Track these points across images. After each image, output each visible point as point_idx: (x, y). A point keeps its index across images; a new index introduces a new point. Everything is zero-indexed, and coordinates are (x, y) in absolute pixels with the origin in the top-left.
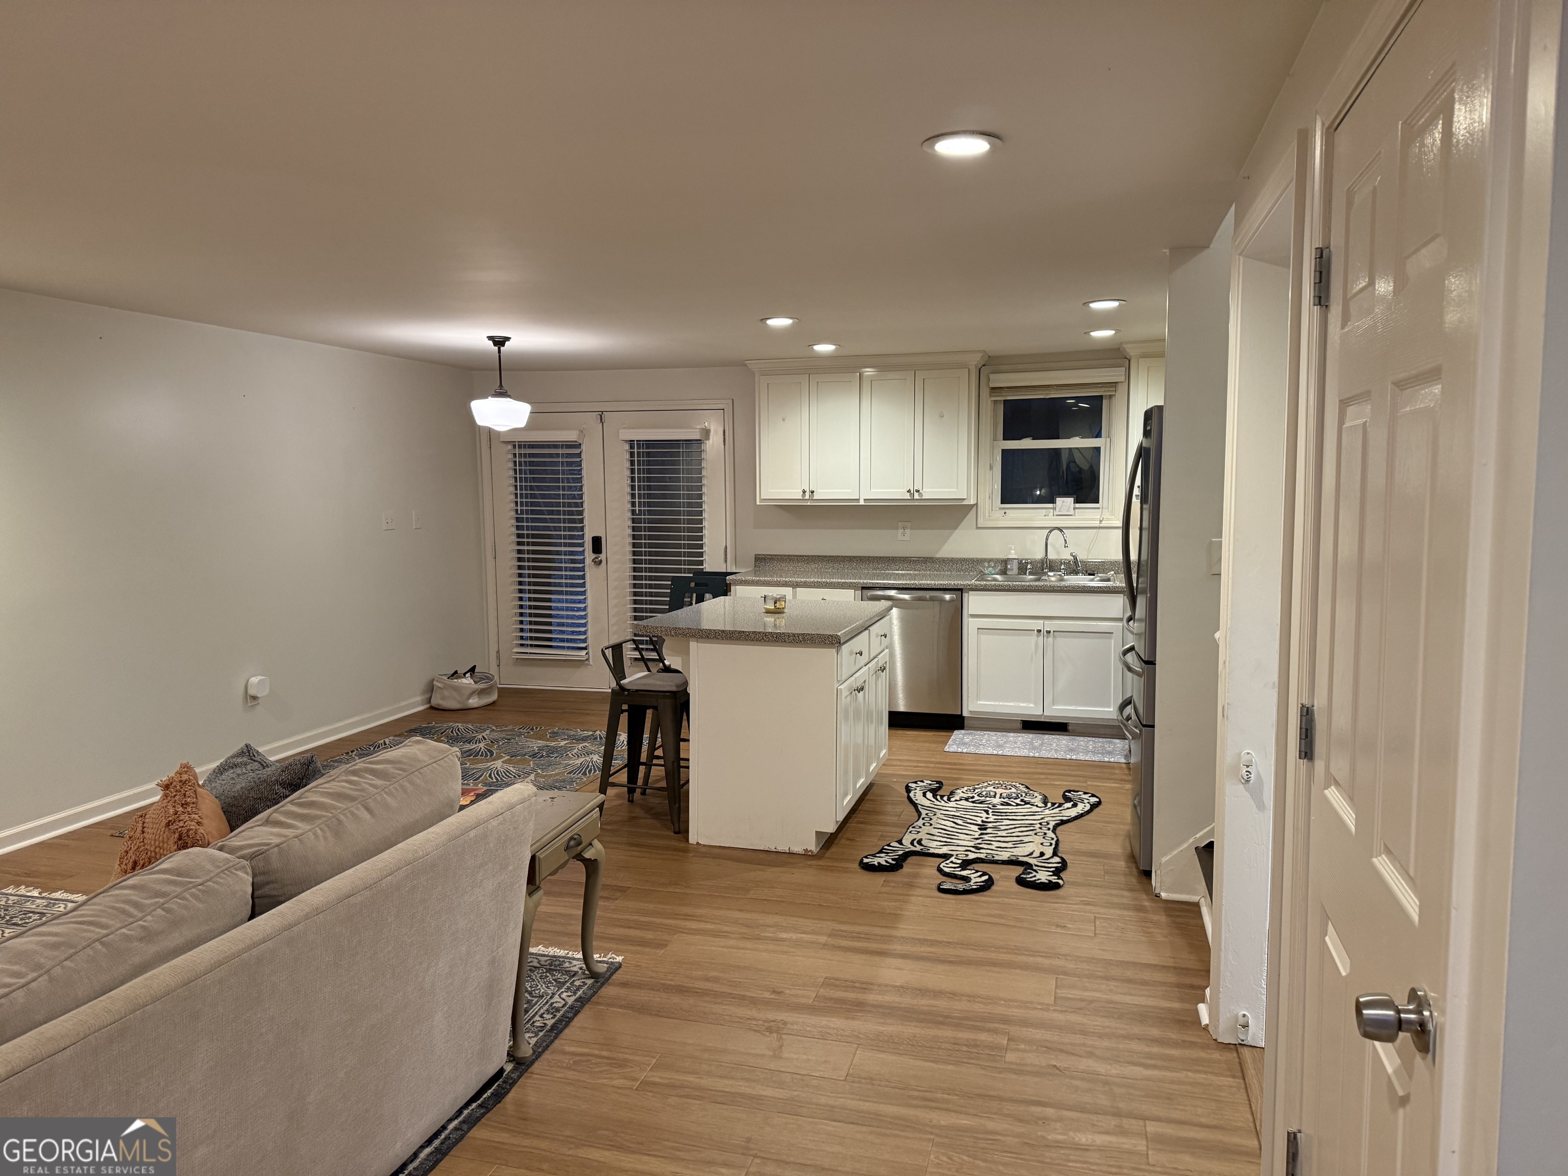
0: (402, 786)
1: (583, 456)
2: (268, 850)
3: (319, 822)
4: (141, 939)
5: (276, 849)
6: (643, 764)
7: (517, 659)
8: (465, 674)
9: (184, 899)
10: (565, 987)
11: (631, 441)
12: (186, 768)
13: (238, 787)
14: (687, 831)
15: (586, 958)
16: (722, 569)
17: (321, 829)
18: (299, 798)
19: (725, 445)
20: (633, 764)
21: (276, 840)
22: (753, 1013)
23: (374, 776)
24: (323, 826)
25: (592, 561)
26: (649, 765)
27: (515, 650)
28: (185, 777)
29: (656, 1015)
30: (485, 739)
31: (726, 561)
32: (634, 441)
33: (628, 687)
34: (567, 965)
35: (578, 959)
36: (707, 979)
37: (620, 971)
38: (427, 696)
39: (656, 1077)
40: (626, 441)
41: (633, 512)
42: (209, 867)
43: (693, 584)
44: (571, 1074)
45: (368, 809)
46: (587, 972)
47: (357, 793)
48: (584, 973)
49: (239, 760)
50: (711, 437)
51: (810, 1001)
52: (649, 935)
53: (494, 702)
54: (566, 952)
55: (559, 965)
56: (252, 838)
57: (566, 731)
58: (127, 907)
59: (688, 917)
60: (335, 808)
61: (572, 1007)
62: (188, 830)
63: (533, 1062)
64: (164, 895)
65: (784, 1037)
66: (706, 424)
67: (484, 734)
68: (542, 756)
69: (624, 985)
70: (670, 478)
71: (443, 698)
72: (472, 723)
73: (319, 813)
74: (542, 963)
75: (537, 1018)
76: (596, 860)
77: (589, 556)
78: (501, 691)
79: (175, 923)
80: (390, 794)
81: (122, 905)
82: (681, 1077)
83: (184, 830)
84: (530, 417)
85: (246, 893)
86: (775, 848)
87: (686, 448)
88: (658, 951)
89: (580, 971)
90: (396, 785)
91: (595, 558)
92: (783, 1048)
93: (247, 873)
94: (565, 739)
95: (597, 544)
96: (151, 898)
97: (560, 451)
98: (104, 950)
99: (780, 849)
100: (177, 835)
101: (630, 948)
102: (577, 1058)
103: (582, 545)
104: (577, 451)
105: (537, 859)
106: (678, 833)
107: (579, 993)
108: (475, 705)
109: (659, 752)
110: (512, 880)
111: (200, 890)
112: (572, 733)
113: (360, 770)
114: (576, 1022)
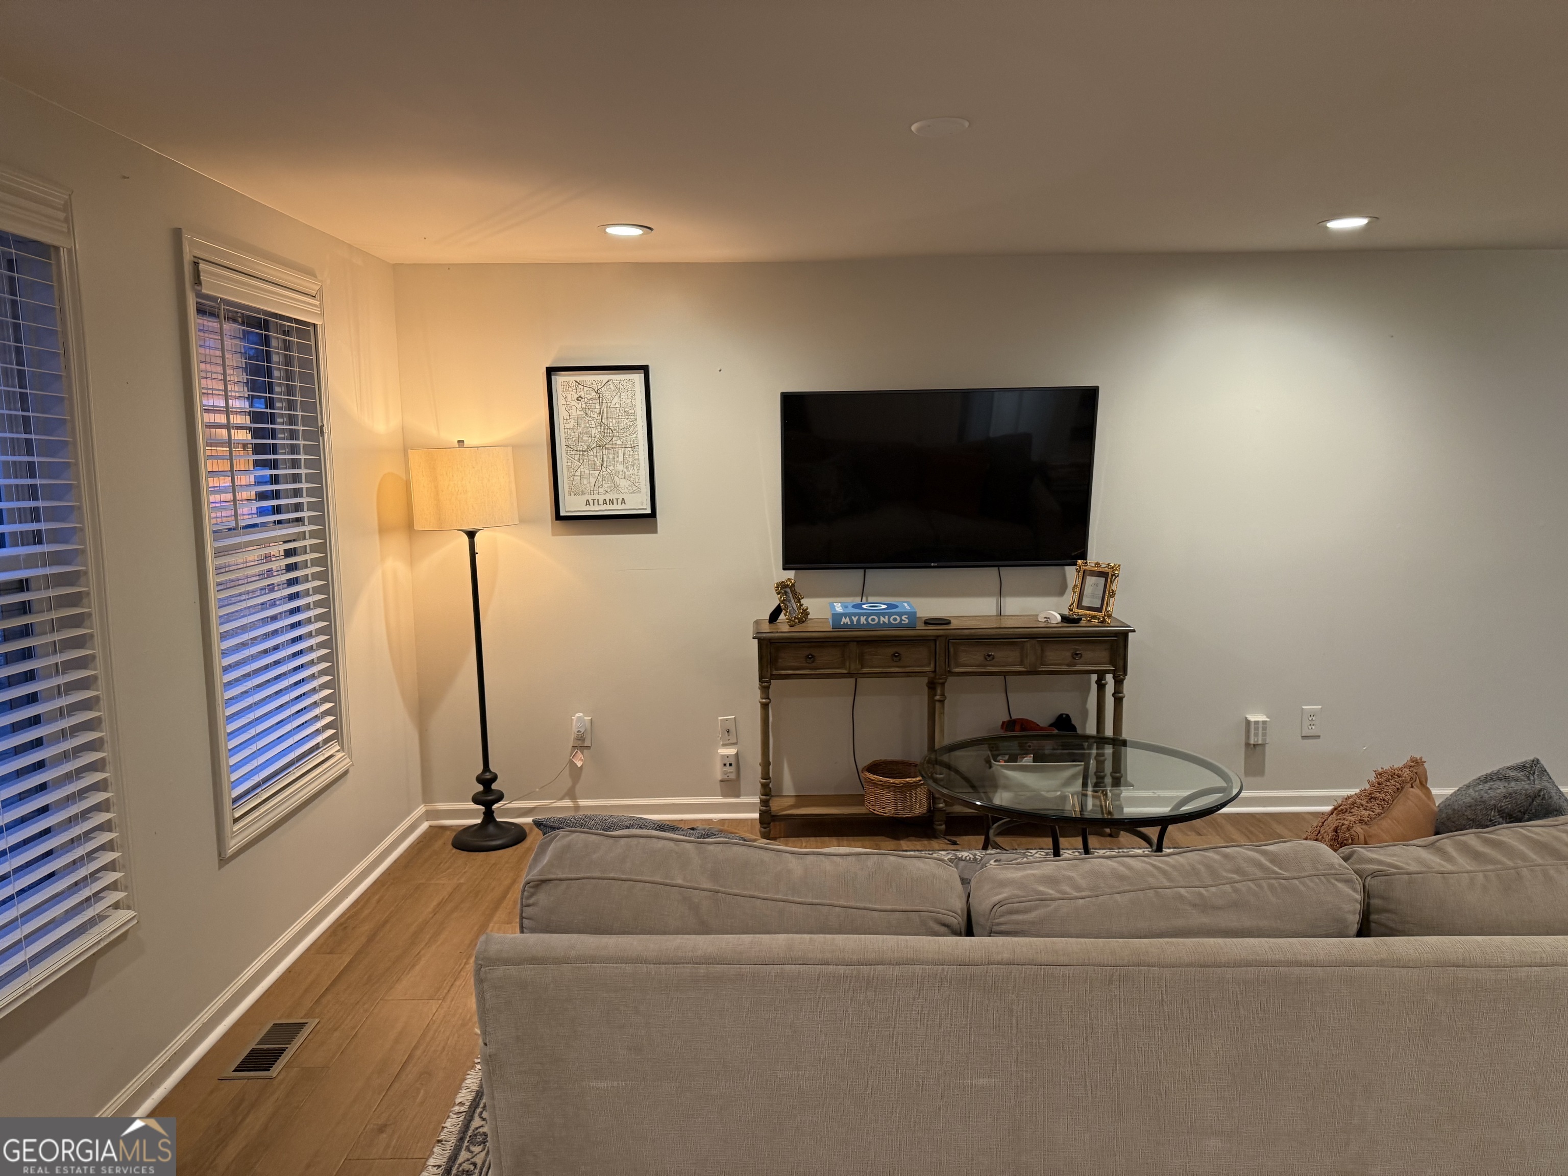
2: (1394, 874)
3: (1491, 866)
5: (1406, 877)
9: (1259, 885)
17: (1485, 875)
24: (1492, 874)
42: (1307, 865)
73: (1498, 856)
79: (1237, 906)
93: (1355, 890)
96: (1231, 872)
111: (1280, 884)
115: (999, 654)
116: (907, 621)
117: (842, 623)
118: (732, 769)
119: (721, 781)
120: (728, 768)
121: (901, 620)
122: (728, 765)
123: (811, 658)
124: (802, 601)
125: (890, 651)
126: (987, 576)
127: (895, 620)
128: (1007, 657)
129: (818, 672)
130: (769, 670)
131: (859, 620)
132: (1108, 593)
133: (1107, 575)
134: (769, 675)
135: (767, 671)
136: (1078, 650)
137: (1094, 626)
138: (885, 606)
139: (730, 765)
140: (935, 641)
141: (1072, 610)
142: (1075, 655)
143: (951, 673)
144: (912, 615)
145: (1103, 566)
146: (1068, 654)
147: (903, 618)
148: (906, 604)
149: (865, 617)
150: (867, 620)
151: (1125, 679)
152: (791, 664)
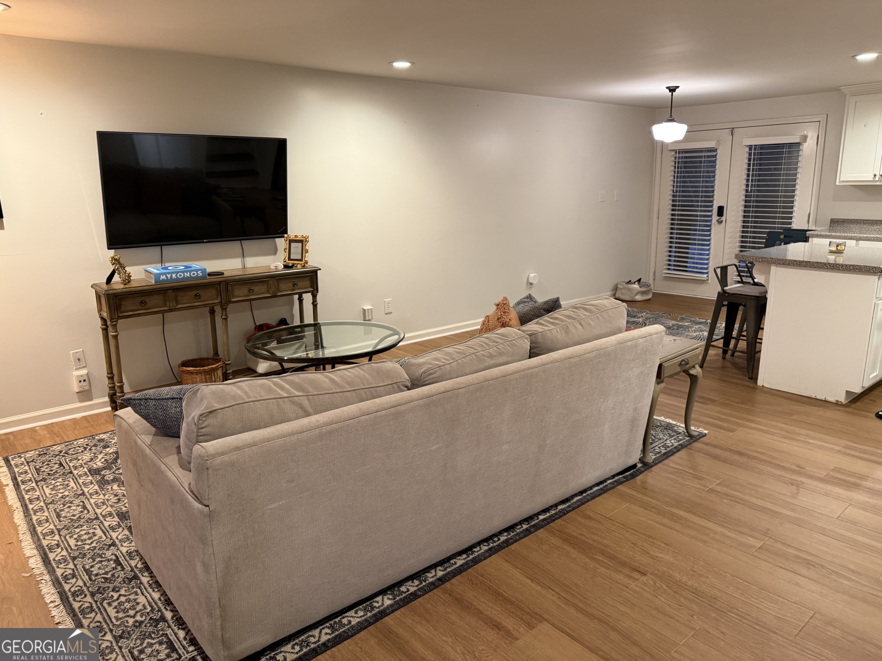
0: (597, 317)
1: (718, 157)
2: (537, 333)
3: (559, 326)
4: (488, 357)
5: (540, 333)
6: (734, 338)
7: (665, 277)
8: (635, 282)
9: (504, 345)
10: (674, 438)
11: (750, 146)
12: (505, 299)
13: (526, 310)
14: (757, 379)
15: (687, 427)
16: (806, 228)
17: (559, 329)
18: (551, 315)
19: (817, 145)
20: (727, 337)
21: (541, 330)
22: (784, 474)
23: (585, 310)
24: (560, 328)
25: (717, 221)
26: (737, 339)
27: (665, 272)
28: (504, 302)
29: (724, 462)
30: (642, 317)
31: (808, 223)
32: (752, 145)
33: (728, 291)
34: (676, 428)
35: (682, 427)
36: (757, 452)
37: (705, 438)
38: (614, 292)
39: (719, 489)
40: (747, 146)
41: (747, 191)
42: (514, 335)
43: (782, 237)
44: (671, 476)
45: (581, 324)
46: (686, 434)
47: (576, 316)
48: (685, 434)
49: (526, 300)
50: (808, 141)
51: (822, 476)
52: (725, 425)
53: (649, 300)
54: (676, 423)
55: (672, 427)
56: (531, 328)
57: (690, 318)
58: (483, 344)
59: (749, 420)
60: (566, 321)
61: (676, 447)
62: (506, 322)
63: (652, 466)
64: (497, 342)
65: (800, 489)
66: (805, 132)
67: (643, 314)
68: (674, 329)
69: (707, 444)
70: (774, 168)
71: (622, 294)
72: (637, 308)
73: (559, 322)
74: (663, 425)
75: (657, 448)
76: (696, 376)
77: (715, 218)
78: (654, 294)
79: (501, 354)
80: (591, 319)
81: (482, 343)
82: (734, 493)
83: (504, 322)
84: (686, 134)
85: (528, 349)
86: (816, 397)
87: (788, 149)
88: (729, 433)
89: (683, 433)
90: (594, 316)
91: (719, 219)
92: (799, 494)
93: (528, 341)
94: (688, 322)
95: (721, 211)
96: (492, 343)
97: (703, 154)
98: (475, 358)
99: (818, 397)
100: (501, 323)
101: (713, 428)
102: (676, 470)
103: (711, 211)
104: (714, 154)
105: (663, 366)
106: (751, 378)
107: (681, 442)
108: (639, 300)
109: (744, 333)
110: (648, 372)
111: (510, 343)
112: (693, 319)
113: (579, 307)
114: (678, 454)
115: (256, 288)
116: (201, 274)
117: (161, 279)
118: (86, 383)
119: (78, 393)
120: (83, 383)
121: (198, 274)
122: (82, 381)
123: (143, 303)
124: (126, 269)
125: (194, 293)
126: (235, 246)
127: (194, 274)
128: (260, 290)
129: (149, 311)
130: (116, 313)
131: (171, 277)
132: (304, 251)
133: (302, 242)
134: (117, 316)
135: (115, 315)
136: (296, 282)
137: (299, 269)
138: (184, 267)
139: (84, 381)
140: (220, 284)
141: (286, 262)
142: (294, 285)
143: (231, 302)
144: (204, 270)
145: (299, 237)
146: (291, 285)
147: (199, 272)
148: (197, 265)
149: (175, 274)
150: (176, 276)
151: (317, 295)
152: (131, 308)
